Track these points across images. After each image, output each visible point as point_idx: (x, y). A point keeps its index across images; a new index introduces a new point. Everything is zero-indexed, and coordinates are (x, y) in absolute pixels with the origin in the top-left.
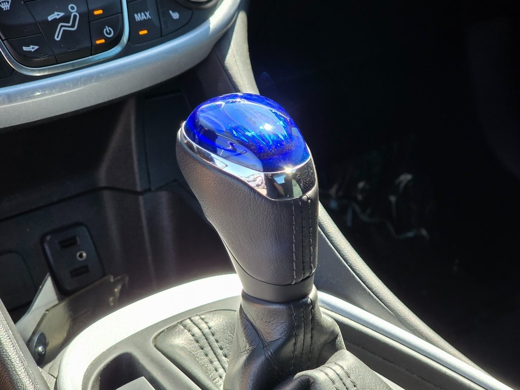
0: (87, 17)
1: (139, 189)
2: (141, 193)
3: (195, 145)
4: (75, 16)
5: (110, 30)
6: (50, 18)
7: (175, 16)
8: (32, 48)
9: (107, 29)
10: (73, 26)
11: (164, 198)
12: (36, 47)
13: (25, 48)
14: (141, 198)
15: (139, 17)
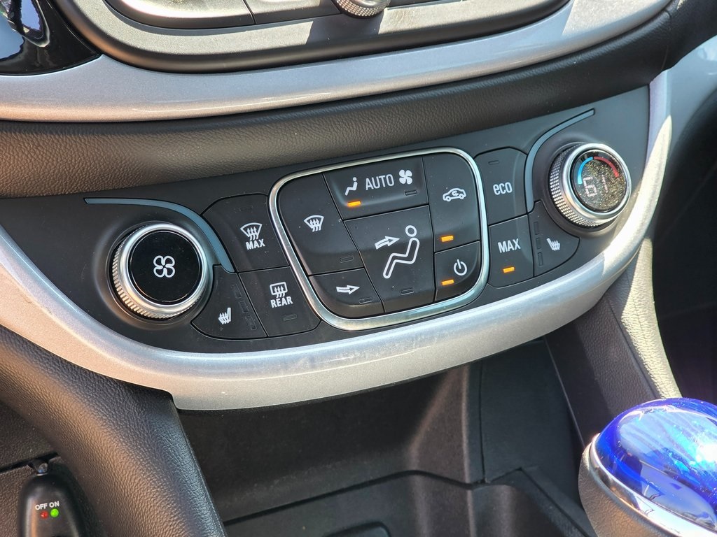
0: (431, 246)
1: (467, 480)
2: (469, 486)
3: (611, 477)
4: (414, 244)
5: (462, 265)
6: (378, 245)
7: (555, 246)
8: (349, 289)
9: (459, 263)
10: (410, 258)
11: (504, 494)
12: (356, 288)
13: (339, 289)
14: (469, 493)
15: (503, 247)
